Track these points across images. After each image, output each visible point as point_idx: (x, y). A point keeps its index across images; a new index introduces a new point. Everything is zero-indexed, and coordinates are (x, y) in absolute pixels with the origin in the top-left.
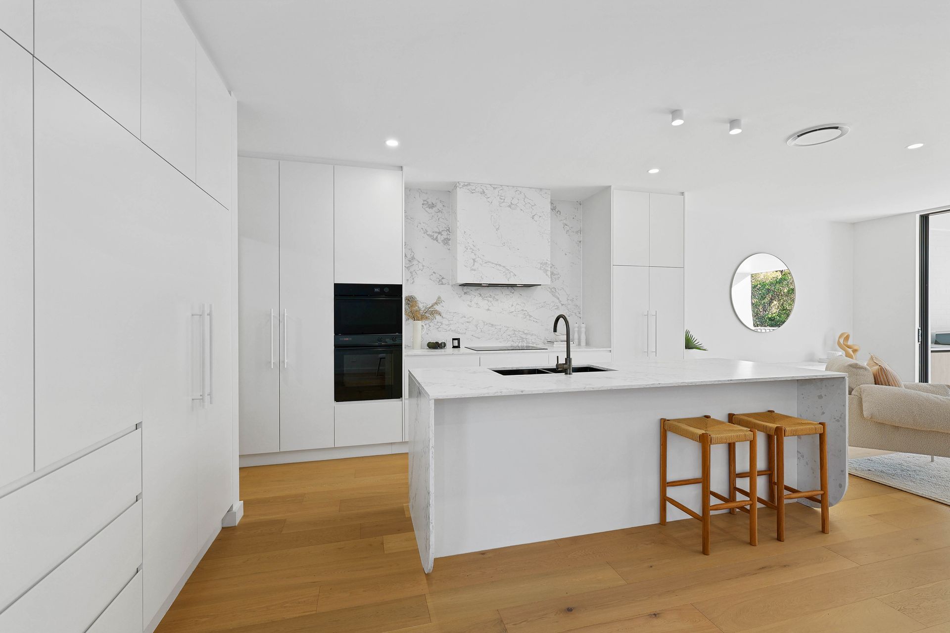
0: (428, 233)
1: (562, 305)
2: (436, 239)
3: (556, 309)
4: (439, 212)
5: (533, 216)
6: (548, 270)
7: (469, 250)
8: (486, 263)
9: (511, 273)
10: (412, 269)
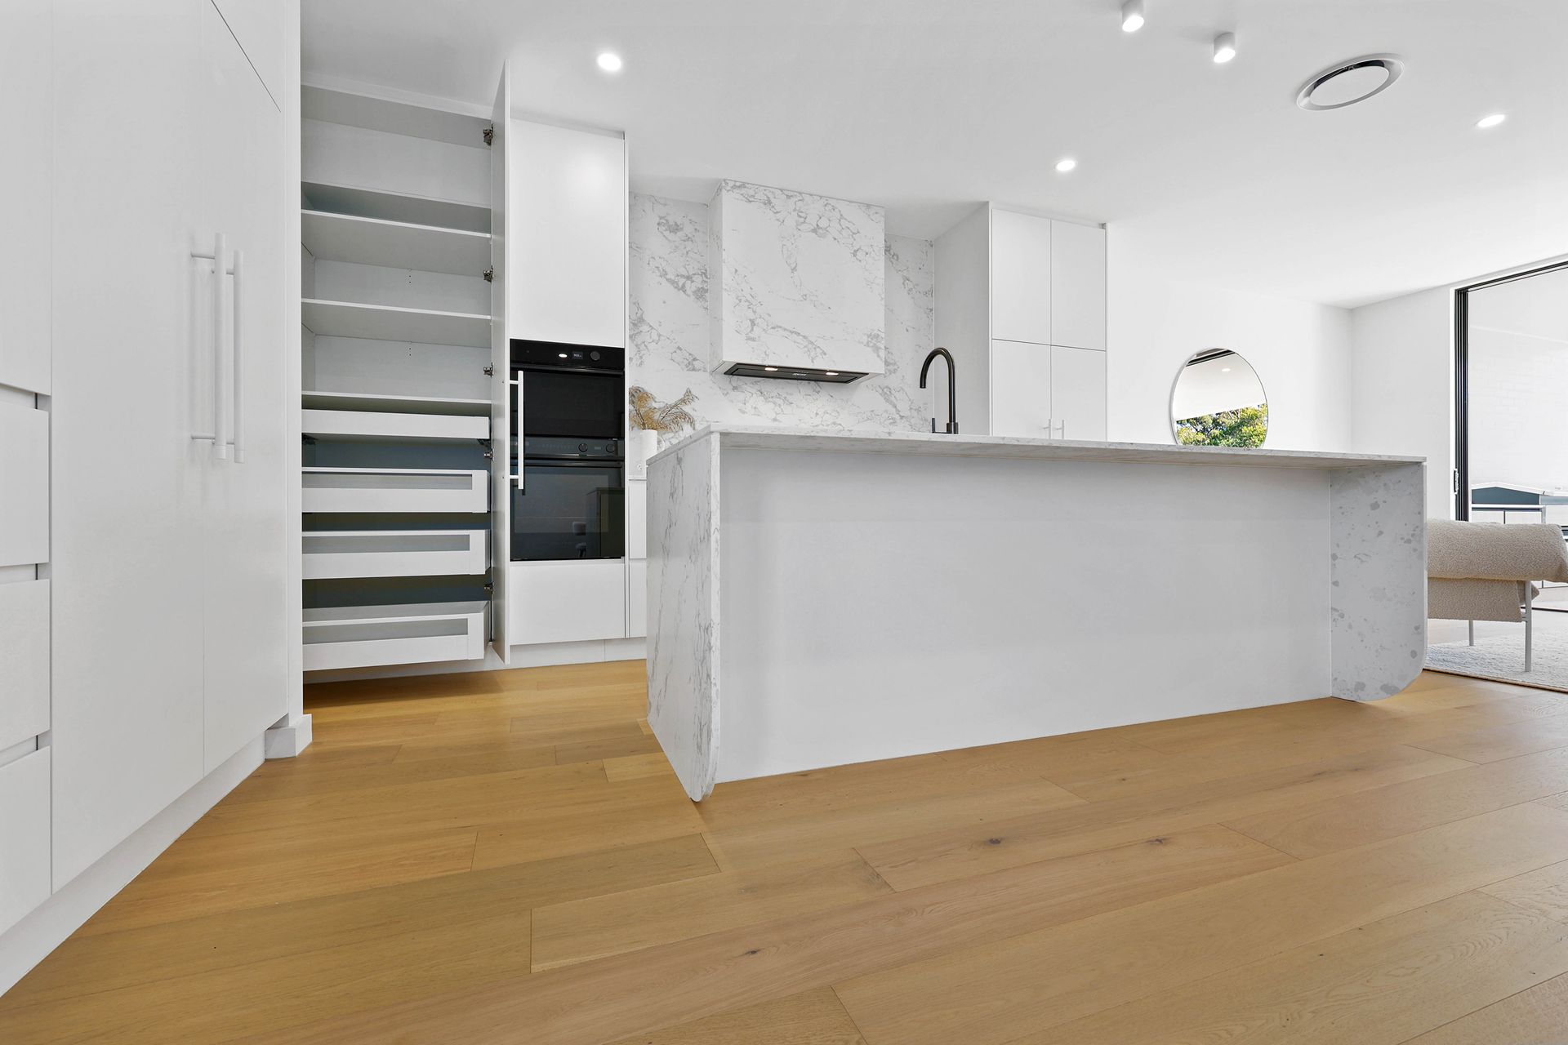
0: (668, 277)
1: (902, 417)
2: (683, 289)
3: (891, 424)
4: (688, 240)
5: (856, 251)
6: (880, 348)
7: (742, 303)
8: (773, 328)
9: (818, 349)
10: (639, 340)
